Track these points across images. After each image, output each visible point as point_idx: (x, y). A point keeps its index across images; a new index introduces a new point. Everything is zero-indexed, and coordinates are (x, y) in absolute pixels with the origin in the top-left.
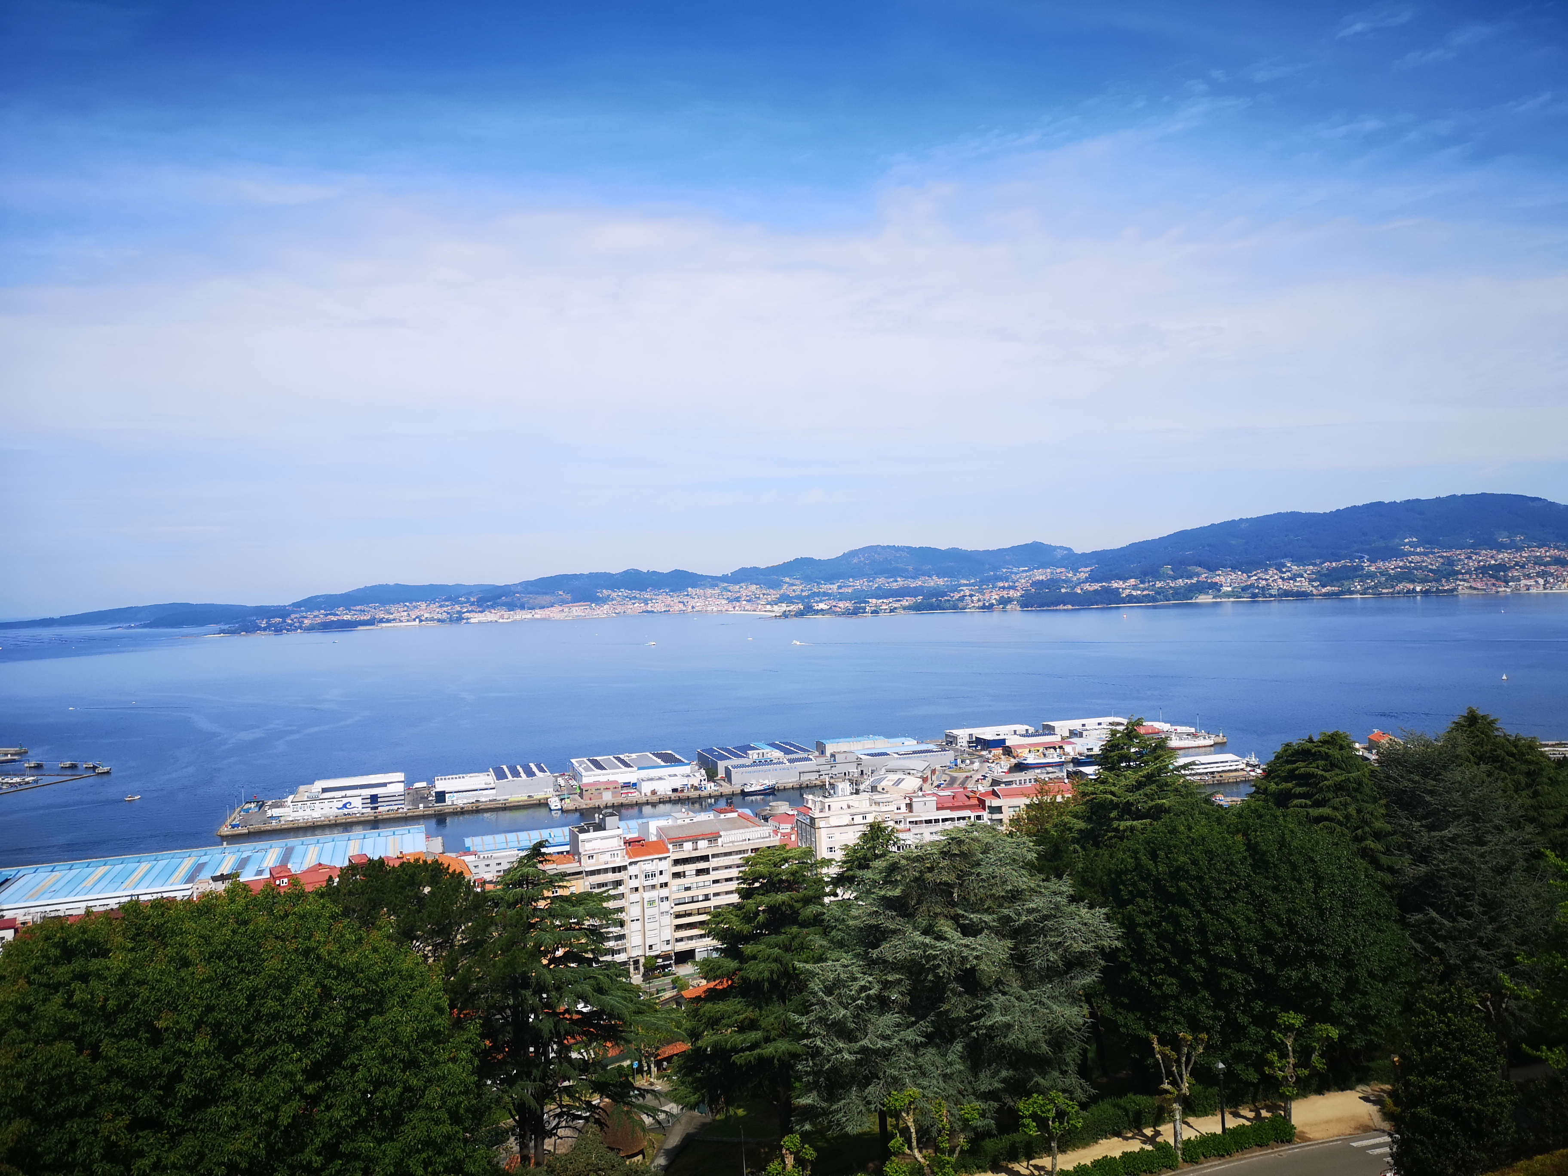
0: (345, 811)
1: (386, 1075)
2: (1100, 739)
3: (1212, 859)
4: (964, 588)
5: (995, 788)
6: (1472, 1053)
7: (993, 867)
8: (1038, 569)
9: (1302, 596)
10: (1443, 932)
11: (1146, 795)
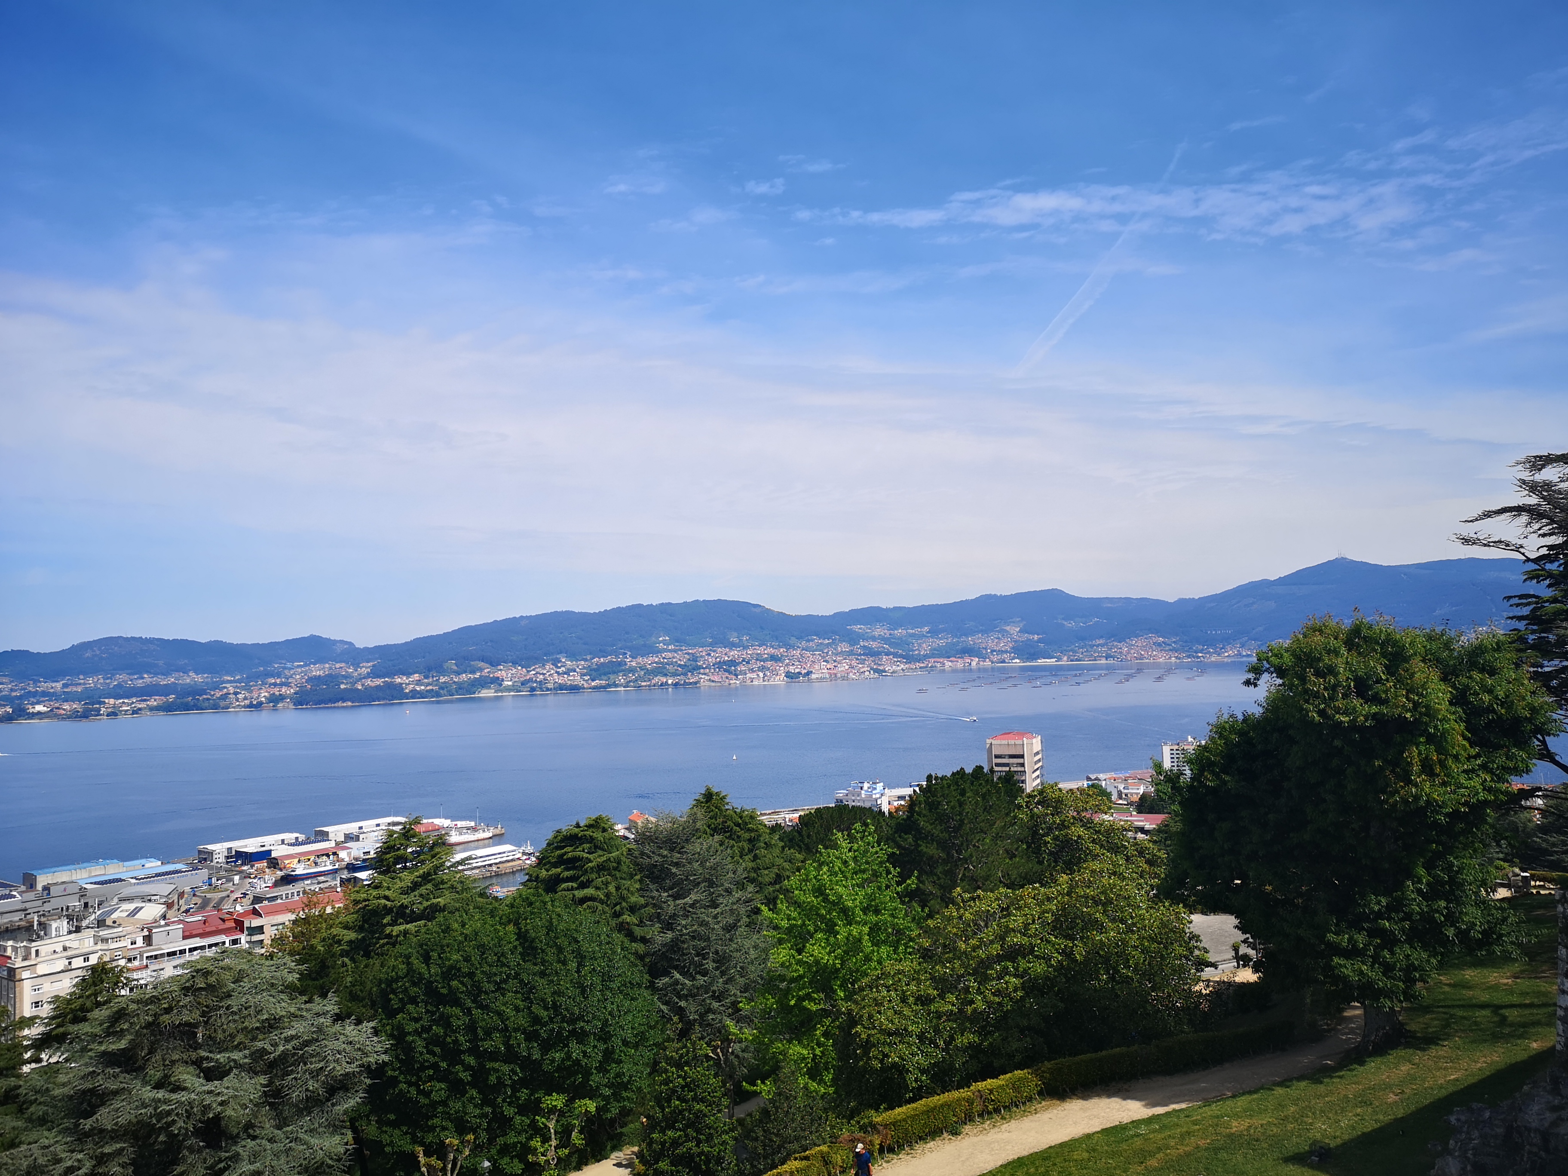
2: (377, 841)
3: (483, 953)
4: (228, 685)
5: (257, 906)
6: (703, 1100)
7: (246, 996)
8: (315, 664)
9: (574, 689)
10: (685, 992)
11: (421, 895)
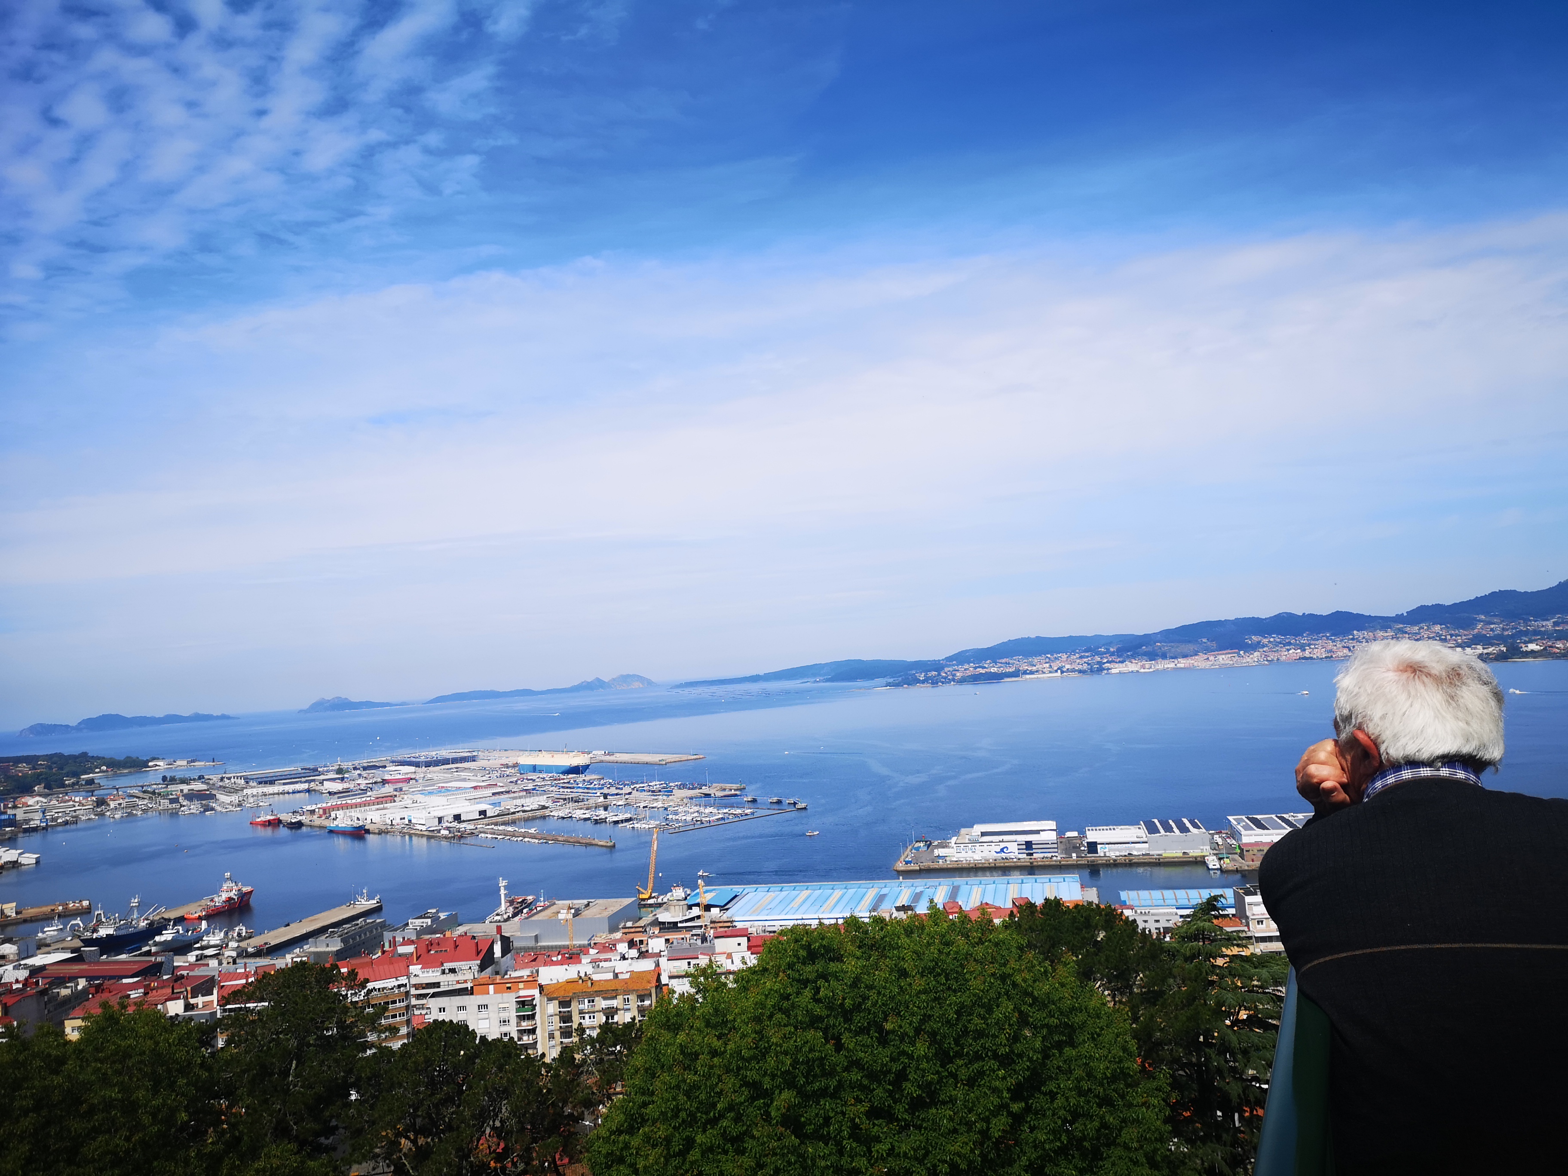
0: (1003, 855)
1: (1083, 1107)
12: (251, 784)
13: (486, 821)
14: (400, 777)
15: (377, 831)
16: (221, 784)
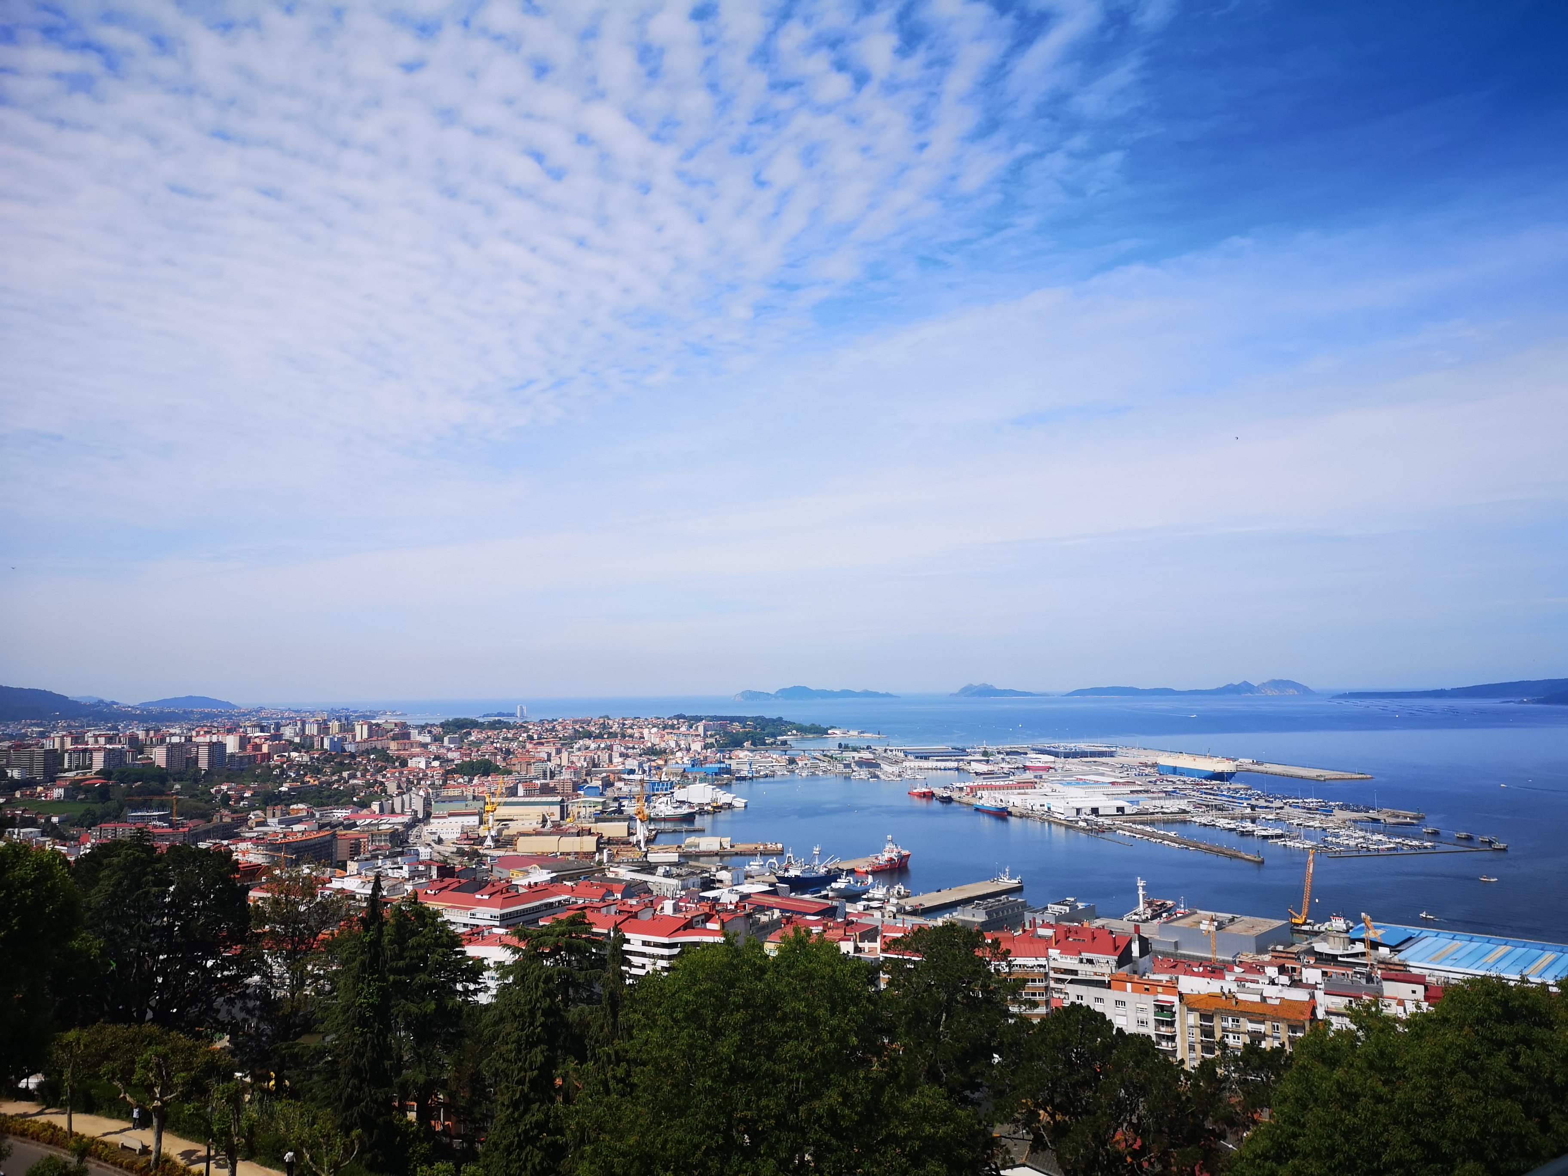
12: (909, 757)
13: (1124, 818)
14: (1040, 765)
15: (1018, 814)
16: (885, 755)
